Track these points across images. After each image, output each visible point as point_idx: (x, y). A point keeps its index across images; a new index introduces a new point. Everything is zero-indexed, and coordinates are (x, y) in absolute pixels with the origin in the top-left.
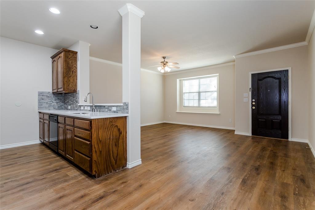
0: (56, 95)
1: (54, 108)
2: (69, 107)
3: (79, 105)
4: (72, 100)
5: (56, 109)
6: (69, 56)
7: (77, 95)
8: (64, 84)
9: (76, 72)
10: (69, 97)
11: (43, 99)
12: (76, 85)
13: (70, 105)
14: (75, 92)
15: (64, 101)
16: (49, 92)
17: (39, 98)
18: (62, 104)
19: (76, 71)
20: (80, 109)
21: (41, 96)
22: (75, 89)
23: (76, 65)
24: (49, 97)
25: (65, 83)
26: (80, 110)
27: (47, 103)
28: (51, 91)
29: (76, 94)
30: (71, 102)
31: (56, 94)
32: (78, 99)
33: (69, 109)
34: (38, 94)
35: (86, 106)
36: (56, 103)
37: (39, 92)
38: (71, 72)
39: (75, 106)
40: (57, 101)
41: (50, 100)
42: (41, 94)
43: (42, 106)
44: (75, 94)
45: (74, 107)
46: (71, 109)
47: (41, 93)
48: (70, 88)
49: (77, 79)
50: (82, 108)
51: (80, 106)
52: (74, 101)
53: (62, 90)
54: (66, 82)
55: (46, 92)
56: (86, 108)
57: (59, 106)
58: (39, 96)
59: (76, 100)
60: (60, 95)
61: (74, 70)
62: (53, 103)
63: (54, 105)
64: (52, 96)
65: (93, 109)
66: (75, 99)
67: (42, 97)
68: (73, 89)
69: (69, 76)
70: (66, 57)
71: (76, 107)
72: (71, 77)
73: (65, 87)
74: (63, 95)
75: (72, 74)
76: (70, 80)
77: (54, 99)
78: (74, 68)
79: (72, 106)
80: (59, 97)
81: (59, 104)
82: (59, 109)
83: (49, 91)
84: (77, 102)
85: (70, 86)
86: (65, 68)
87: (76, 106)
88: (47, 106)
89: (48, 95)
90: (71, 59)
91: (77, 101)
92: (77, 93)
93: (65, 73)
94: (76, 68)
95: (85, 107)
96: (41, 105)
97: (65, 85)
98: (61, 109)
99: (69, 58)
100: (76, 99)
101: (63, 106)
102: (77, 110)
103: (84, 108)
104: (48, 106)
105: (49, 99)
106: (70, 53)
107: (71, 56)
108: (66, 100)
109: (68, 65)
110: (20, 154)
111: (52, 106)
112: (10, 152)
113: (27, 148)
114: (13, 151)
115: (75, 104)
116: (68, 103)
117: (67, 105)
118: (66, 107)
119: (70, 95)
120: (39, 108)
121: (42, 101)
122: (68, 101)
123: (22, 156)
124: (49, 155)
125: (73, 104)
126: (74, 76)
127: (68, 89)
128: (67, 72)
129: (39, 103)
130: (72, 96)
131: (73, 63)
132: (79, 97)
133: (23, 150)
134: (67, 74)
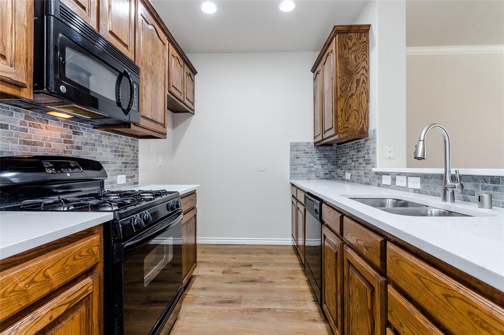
0: (321, 148)
1: (317, 176)
2: (348, 176)
3: (374, 170)
4: (355, 159)
5: (322, 179)
6: (349, 41)
7: (368, 143)
8: (336, 117)
9: (366, 81)
10: (348, 150)
11: (298, 158)
12: (366, 118)
13: (350, 169)
14: (365, 137)
15: (337, 162)
16: (307, 143)
17: (291, 154)
18: (332, 167)
19: (367, 78)
20: (378, 181)
21: (294, 151)
22: (362, 129)
23: (368, 62)
24: (308, 153)
25: (339, 113)
26: (379, 185)
27: (305, 165)
28: (311, 140)
29: (366, 141)
30: (353, 164)
31: (321, 145)
32: (371, 155)
33: (348, 180)
34: (291, 148)
35: (399, 174)
36: (321, 165)
37: (291, 143)
38: (355, 81)
39: (362, 173)
40: (324, 162)
41: (309, 160)
42: (294, 147)
44: (362, 141)
45: (360, 176)
46: (351, 181)
47: (295, 146)
48: (350, 126)
49: (368, 101)
50: (387, 180)
51: (380, 175)
52: (361, 161)
53: (332, 132)
54: (342, 110)
55: (302, 143)
56: (401, 181)
57: (327, 172)
58: (291, 151)
59: (366, 157)
60: (328, 148)
61: (363, 78)
62: (315, 165)
63: (317, 169)
64: (314, 150)
65: (445, 190)
66: (361, 154)
67: (295, 153)
68: (359, 129)
69: (349, 95)
70: (343, 46)
71: (366, 177)
72: (354, 97)
73: (339, 124)
74: (335, 145)
75: (356, 88)
76: (350, 105)
77: (317, 156)
78: (361, 73)
79: (354, 172)
80: (326, 153)
81: (326, 167)
82: (327, 179)
83: (308, 141)
84: (368, 162)
85: (352, 120)
86: (338, 75)
87: (365, 173)
88: (305, 171)
89: (307, 150)
90: (353, 49)
91: (369, 160)
92: (370, 137)
93: (339, 89)
94: (366, 71)
95: (398, 178)
96: (295, 170)
97: (340, 119)
98: (330, 179)
99: (350, 49)
100: (366, 154)
101: (333, 172)
102: (367, 184)
103: (394, 180)
105: (308, 158)
106: (352, 34)
107: (354, 41)
108: (340, 159)
109: (346, 67)
110: (256, 270)
111: (314, 172)
112: (246, 256)
113: (271, 253)
114: (250, 256)
115: (363, 167)
116: (345, 164)
117: (342, 169)
118: (339, 174)
119: (350, 147)
120: (291, 174)
121: (297, 161)
122: (346, 161)
123: (257, 276)
124: (301, 300)
125: (358, 167)
126: (362, 92)
127: (346, 129)
128: (344, 86)
129: (291, 165)
130: (354, 149)
131: (359, 58)
132: (374, 149)
133: (264, 256)
134: (344, 90)
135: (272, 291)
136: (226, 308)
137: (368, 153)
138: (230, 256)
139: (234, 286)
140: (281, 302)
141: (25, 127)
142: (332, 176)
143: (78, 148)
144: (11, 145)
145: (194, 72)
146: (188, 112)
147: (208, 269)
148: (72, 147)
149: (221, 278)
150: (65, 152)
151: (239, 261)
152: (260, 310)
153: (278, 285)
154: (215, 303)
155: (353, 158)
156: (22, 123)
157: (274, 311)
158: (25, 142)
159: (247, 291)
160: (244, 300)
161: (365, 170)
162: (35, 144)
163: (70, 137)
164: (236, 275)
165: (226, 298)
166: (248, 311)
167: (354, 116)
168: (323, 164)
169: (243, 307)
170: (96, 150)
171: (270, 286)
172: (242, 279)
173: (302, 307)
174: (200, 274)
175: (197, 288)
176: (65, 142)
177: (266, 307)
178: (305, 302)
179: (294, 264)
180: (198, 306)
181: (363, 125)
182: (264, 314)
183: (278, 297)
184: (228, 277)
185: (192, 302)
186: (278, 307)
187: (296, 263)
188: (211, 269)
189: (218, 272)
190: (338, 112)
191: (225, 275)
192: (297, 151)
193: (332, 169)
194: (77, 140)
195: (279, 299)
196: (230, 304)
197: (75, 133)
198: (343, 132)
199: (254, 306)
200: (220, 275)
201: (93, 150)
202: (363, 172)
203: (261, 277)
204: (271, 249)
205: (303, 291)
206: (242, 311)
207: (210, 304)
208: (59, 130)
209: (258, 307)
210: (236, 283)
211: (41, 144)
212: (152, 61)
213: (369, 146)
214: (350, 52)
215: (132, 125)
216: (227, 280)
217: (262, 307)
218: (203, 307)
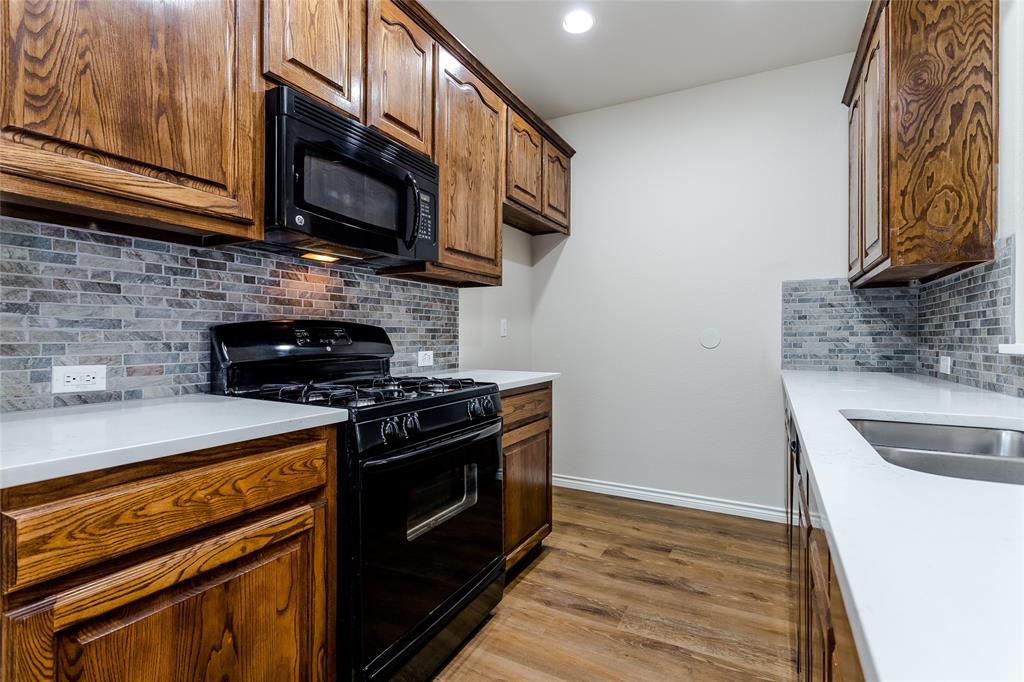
0: (870, 292)
1: (858, 363)
2: (945, 364)
3: (1005, 349)
4: (962, 319)
5: (873, 370)
7: (995, 276)
8: (888, 213)
9: (988, 103)
10: (945, 296)
11: (805, 317)
12: (984, 204)
13: (951, 347)
14: (982, 258)
15: (921, 327)
16: (831, 282)
17: (785, 310)
18: (905, 340)
19: (991, 96)
21: (794, 301)
22: (972, 236)
23: (994, 54)
24: (831, 306)
25: (896, 201)
26: (1021, 393)
27: (824, 334)
28: (842, 274)
29: (989, 268)
30: (957, 333)
32: (1000, 308)
33: (945, 377)
34: (784, 296)
36: (871, 334)
37: (785, 285)
38: (947, 111)
39: (978, 357)
40: (879, 327)
41: (837, 323)
42: (794, 293)
43: (799, 351)
44: (979, 269)
45: (973, 365)
46: (953, 379)
47: (796, 290)
48: (928, 233)
49: (993, 159)
52: (977, 324)
53: (878, 252)
54: (903, 193)
55: (816, 281)
57: (890, 353)
58: (785, 301)
59: (990, 315)
60: (894, 292)
61: (974, 98)
62: (852, 334)
63: (859, 345)
64: (850, 298)
66: (978, 306)
67: (798, 306)
68: (960, 238)
69: (928, 149)
71: (989, 368)
72: (945, 154)
73: (895, 229)
74: (915, 285)
75: (952, 128)
76: (931, 179)
77: (858, 312)
78: (968, 84)
79: (959, 354)
80: (888, 305)
81: (885, 340)
82: (888, 370)
83: (832, 277)
84: (994, 327)
85: (937, 215)
87: (987, 359)
88: (823, 349)
89: (830, 297)
90: (942, 26)
91: (996, 322)
92: (998, 257)
93: (893, 140)
94: (989, 76)
96: (795, 345)
97: (896, 216)
98: (897, 371)
99: (931, 27)
100: (988, 305)
101: (908, 352)
102: (992, 387)
104: (826, 352)
105: (832, 318)
107: (945, 3)
108: (927, 321)
109: (917, 78)
110: (677, 561)
111: (848, 351)
112: (664, 528)
113: (724, 533)
114: (674, 530)
115: (982, 341)
116: (939, 334)
117: (931, 347)
118: (927, 359)
119: (951, 287)
120: (786, 357)
121: (801, 326)
122: (941, 326)
123: (674, 573)
124: (762, 651)
125: (970, 340)
126: (973, 138)
127: (916, 241)
128: (912, 130)
129: (784, 335)
130: (960, 293)
131: (962, 46)
132: (1009, 289)
133: (708, 536)
134: (912, 140)
135: (696, 613)
136: (586, 621)
137: (994, 303)
138: (630, 523)
139: (618, 583)
140: (711, 640)
141: (277, 279)
142: (905, 364)
143: (352, 307)
144: (258, 305)
145: (569, 152)
146: (556, 231)
147: (579, 540)
148: (343, 306)
149: (598, 562)
150: (332, 313)
151: (646, 536)
152: (655, 645)
153: (717, 604)
154: (569, 605)
155: (955, 317)
156: (273, 274)
157: (686, 655)
158: (277, 301)
159: (640, 599)
160: (627, 616)
161: (985, 349)
162: (290, 302)
163: (340, 290)
164: (629, 564)
165: (594, 603)
166: (628, 639)
167: (943, 206)
168: (879, 334)
169: (621, 628)
170: (382, 309)
171: (698, 603)
172: (637, 574)
173: (759, 667)
174: (559, 547)
175: (545, 571)
176: (333, 298)
177: (673, 642)
178: (771, 658)
179: (775, 566)
180: (537, 605)
181: (975, 226)
182: (661, 657)
183: (705, 630)
184: (612, 564)
185: (528, 594)
186: (700, 649)
187: (782, 567)
188: (584, 542)
189: (595, 549)
190: (892, 198)
191: (606, 558)
192: (801, 301)
193: (906, 346)
194: (352, 294)
195: (707, 634)
196: (596, 617)
197: (347, 284)
198: (907, 251)
199: (645, 633)
200: (598, 556)
201: (376, 309)
202: (981, 354)
203: (683, 579)
204: (729, 525)
205: (776, 633)
206: (616, 637)
207: (560, 606)
208: (323, 280)
209: (652, 637)
210: (625, 578)
211: (298, 303)
212: (468, 149)
213: (995, 284)
214: (933, 35)
215: (428, 265)
216: (607, 570)
217: (662, 640)
218: (544, 608)
